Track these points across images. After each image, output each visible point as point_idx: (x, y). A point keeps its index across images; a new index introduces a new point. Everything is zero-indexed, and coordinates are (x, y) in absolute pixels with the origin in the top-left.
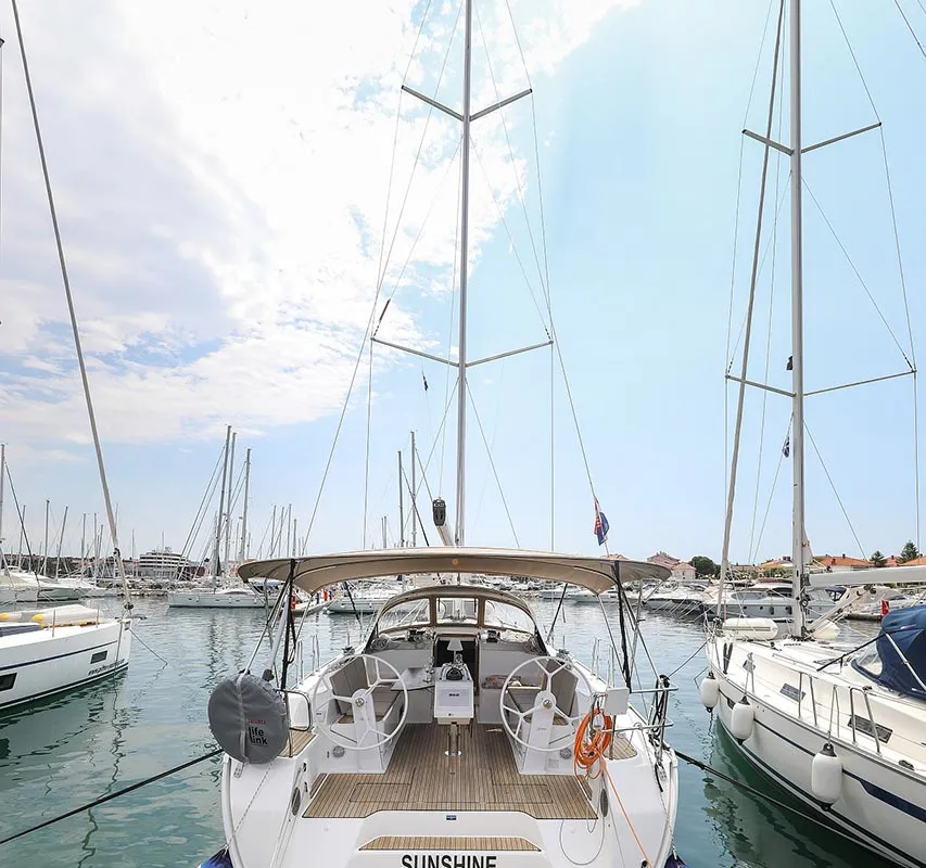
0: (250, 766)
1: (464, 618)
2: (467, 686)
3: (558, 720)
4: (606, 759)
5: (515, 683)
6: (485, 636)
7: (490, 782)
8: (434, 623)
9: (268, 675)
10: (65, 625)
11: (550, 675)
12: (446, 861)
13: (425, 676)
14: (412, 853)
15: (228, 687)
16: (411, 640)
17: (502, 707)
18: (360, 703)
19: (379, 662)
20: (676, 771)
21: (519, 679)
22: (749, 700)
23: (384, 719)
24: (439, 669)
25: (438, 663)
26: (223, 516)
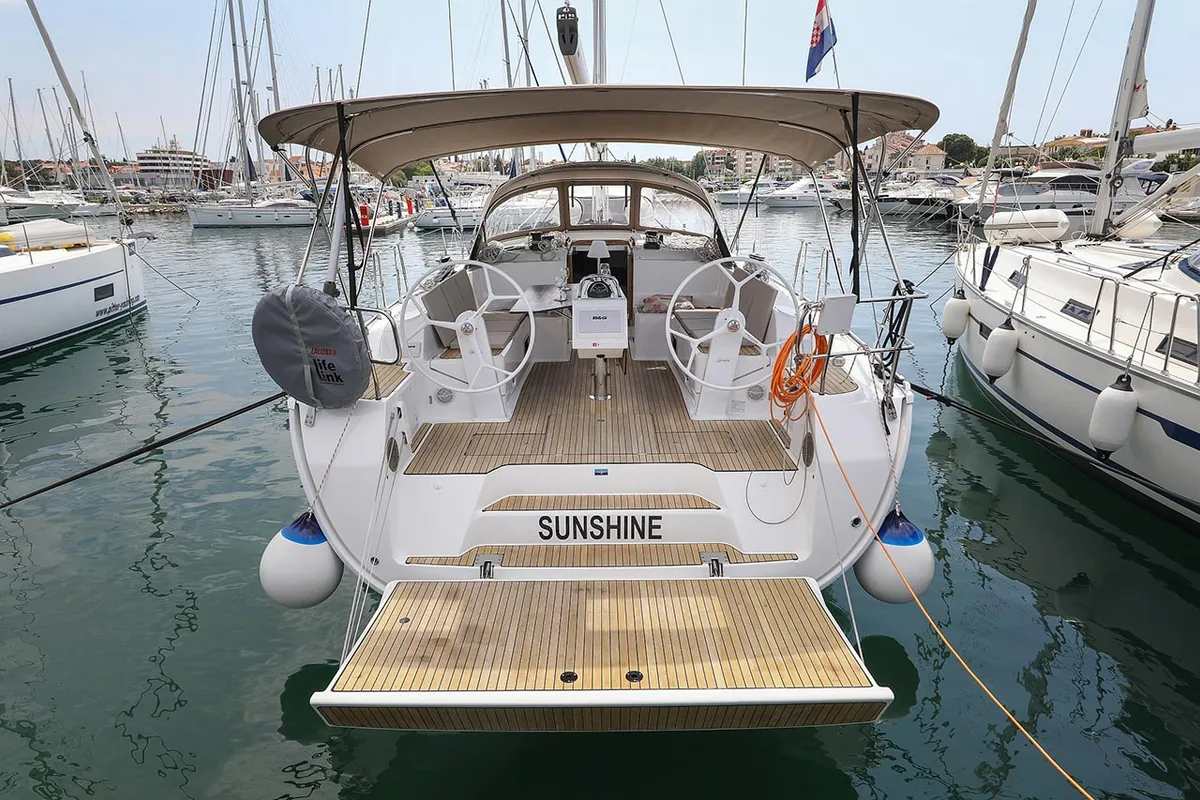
0: (324, 412)
1: (610, 221)
2: (617, 304)
3: (747, 348)
4: (815, 395)
5: (685, 304)
6: (641, 242)
7: (651, 430)
8: (566, 226)
9: (331, 289)
10: (44, 249)
11: (738, 285)
12: (596, 522)
13: (557, 294)
14: (552, 514)
15: (275, 304)
16: (534, 248)
17: (669, 331)
18: (467, 330)
19: (488, 269)
20: (910, 409)
21: (691, 299)
22: (1014, 323)
23: (504, 353)
24: (576, 287)
25: (575, 278)
26: (243, 87)
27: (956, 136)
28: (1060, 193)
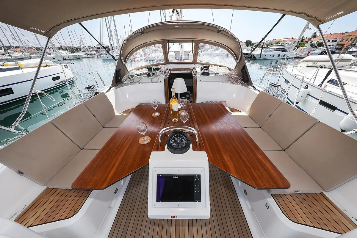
1: (184, 59)
8: (167, 62)
26: (109, 29)
27: (248, 40)
28: (276, 52)
